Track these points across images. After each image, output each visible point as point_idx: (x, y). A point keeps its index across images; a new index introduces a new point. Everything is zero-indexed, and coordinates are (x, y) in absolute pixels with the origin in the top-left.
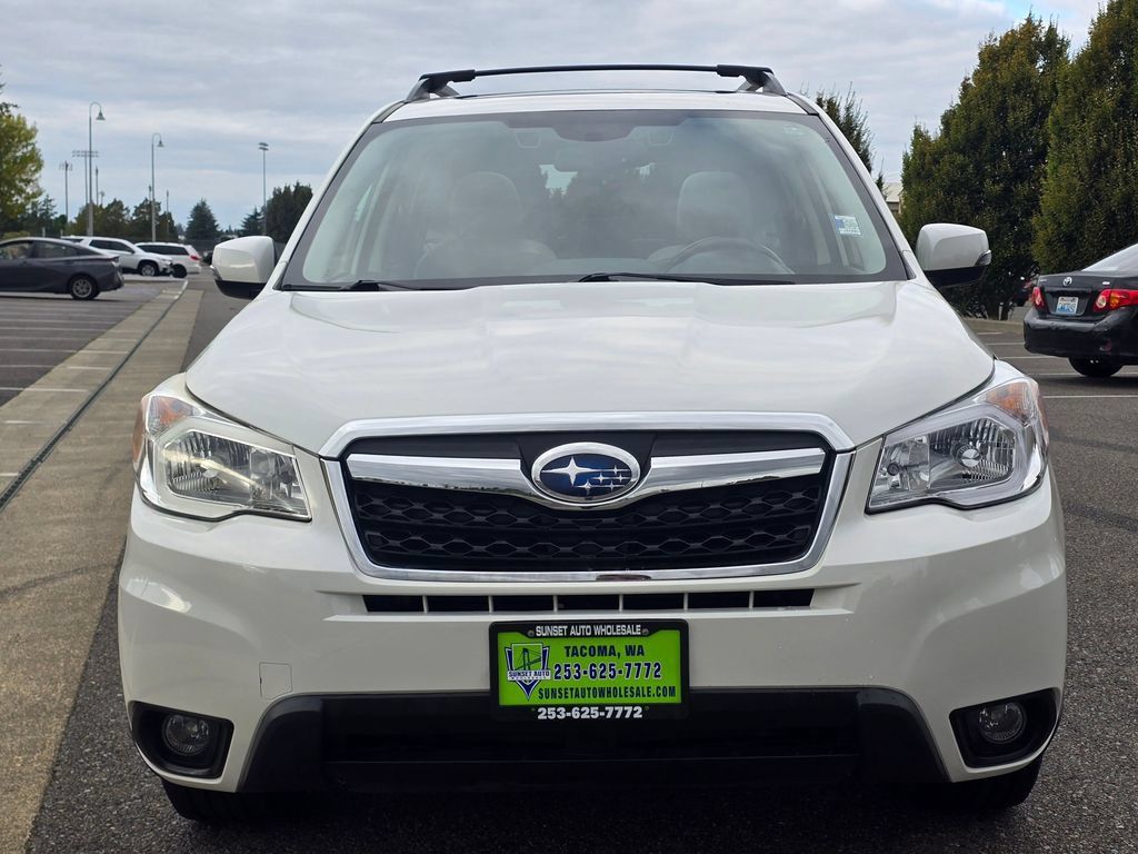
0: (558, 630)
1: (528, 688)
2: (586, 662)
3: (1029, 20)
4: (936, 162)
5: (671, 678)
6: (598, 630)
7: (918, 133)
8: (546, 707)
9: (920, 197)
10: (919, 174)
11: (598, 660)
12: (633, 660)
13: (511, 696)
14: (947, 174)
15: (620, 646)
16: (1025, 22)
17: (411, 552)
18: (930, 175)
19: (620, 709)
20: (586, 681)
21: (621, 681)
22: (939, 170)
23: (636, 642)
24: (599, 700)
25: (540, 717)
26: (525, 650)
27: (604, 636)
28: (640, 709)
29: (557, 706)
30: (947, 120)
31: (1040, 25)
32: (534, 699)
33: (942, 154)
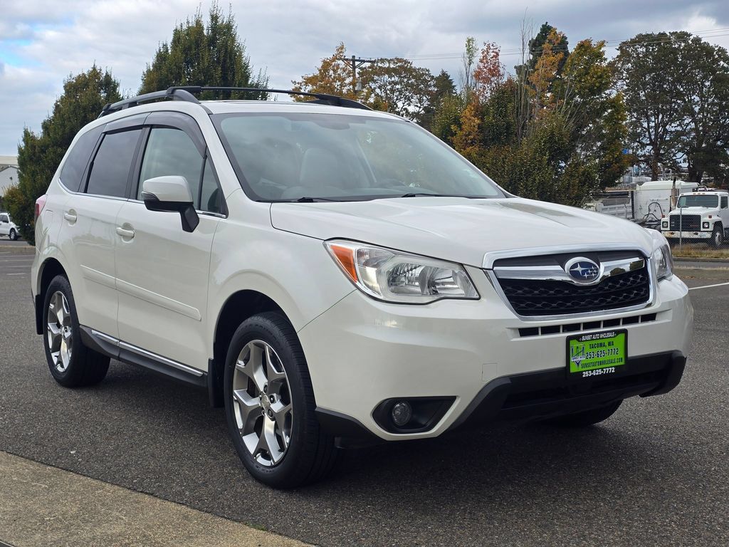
0: (589, 338)
1: (578, 364)
2: (595, 350)
3: (94, 69)
4: (43, 151)
5: (621, 355)
6: (602, 336)
7: (26, 134)
8: (585, 371)
9: (34, 174)
10: (31, 159)
11: (600, 349)
12: (610, 348)
13: (574, 369)
14: (52, 159)
15: (606, 342)
16: (91, 69)
17: (530, 309)
18: (39, 159)
19: (608, 369)
20: (596, 359)
21: (607, 358)
22: (46, 157)
23: (611, 340)
24: (600, 367)
25: (584, 376)
26: (577, 347)
27: (603, 338)
28: (613, 368)
29: (588, 371)
30: (46, 126)
31: (100, 72)
32: (580, 369)
33: (47, 147)
